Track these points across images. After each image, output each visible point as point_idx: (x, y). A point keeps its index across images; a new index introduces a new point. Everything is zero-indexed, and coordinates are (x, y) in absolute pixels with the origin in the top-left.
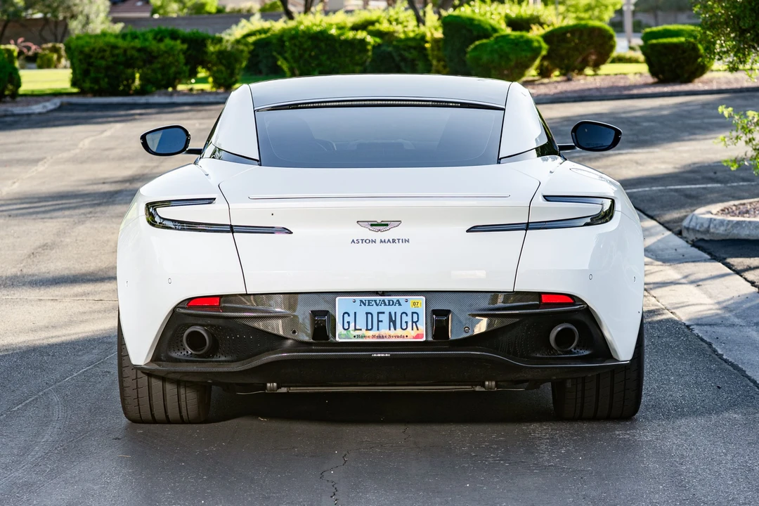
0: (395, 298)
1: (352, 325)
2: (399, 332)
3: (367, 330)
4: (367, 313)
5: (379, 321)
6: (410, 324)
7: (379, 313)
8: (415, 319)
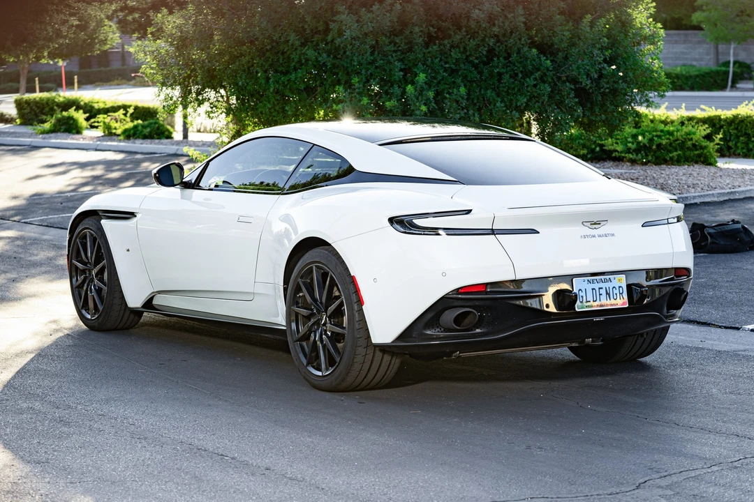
0: (607, 277)
1: (584, 298)
2: (613, 301)
3: (594, 301)
4: (593, 289)
5: (600, 295)
6: (618, 294)
7: (599, 288)
8: (621, 292)
